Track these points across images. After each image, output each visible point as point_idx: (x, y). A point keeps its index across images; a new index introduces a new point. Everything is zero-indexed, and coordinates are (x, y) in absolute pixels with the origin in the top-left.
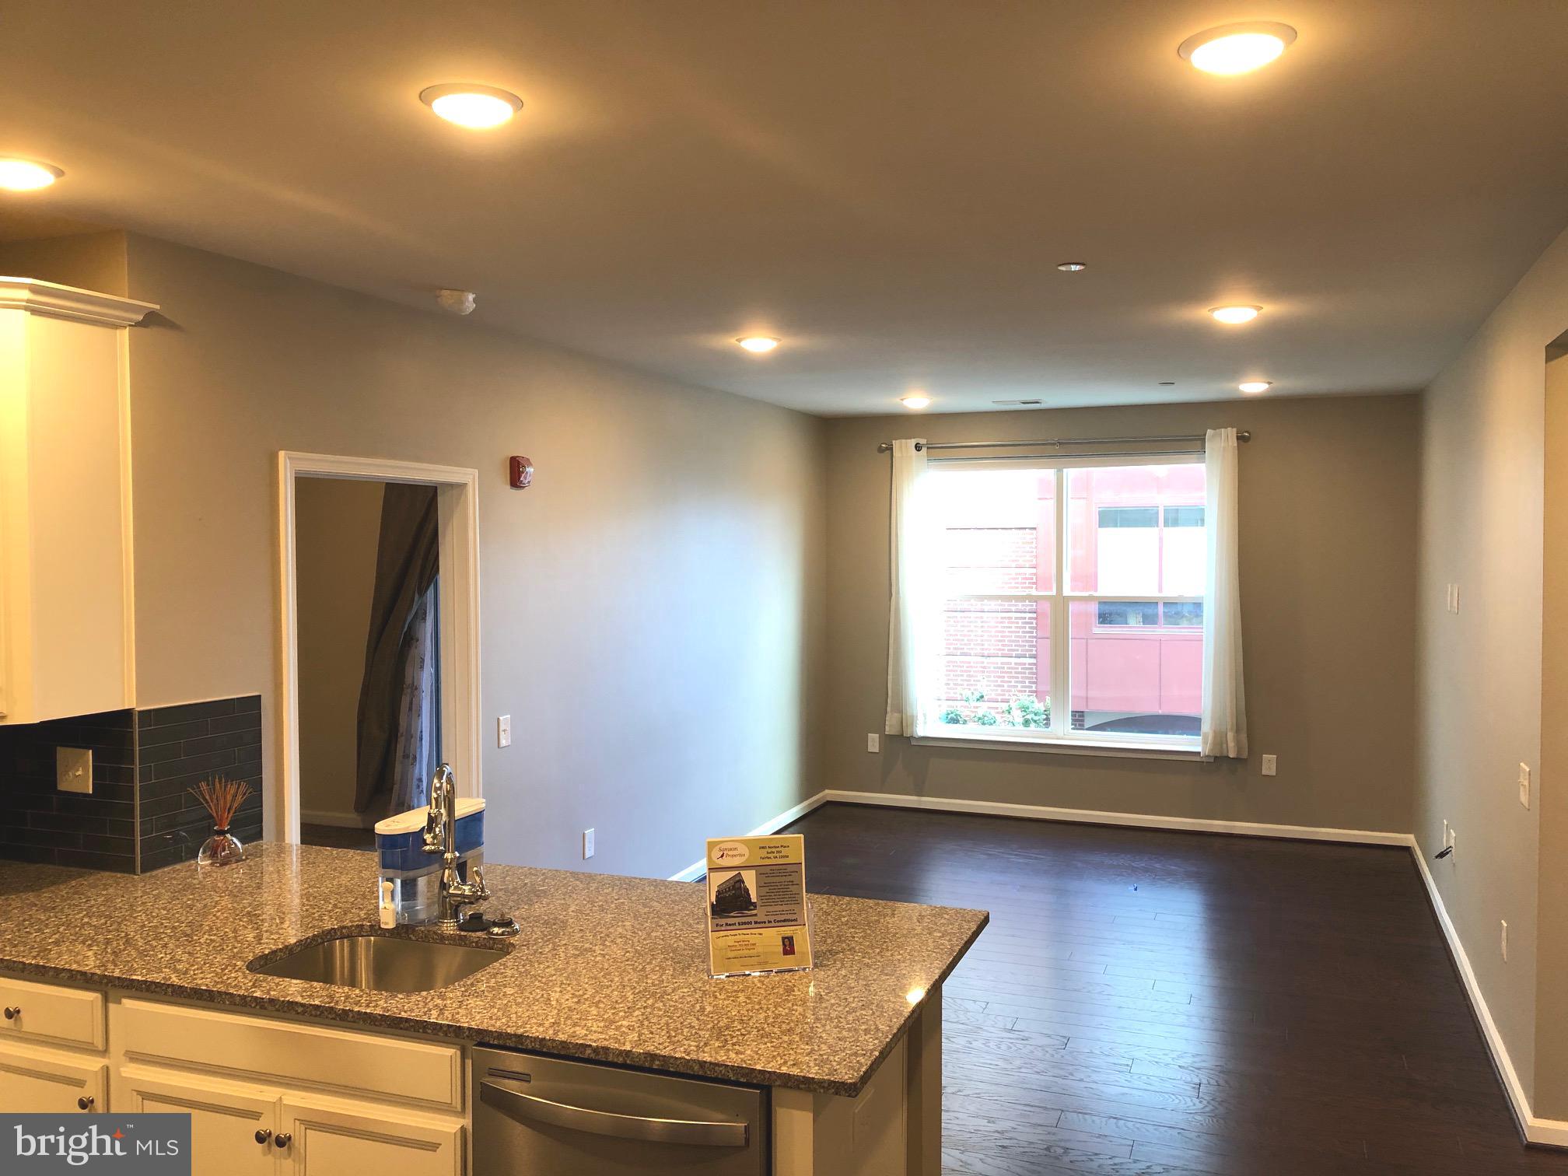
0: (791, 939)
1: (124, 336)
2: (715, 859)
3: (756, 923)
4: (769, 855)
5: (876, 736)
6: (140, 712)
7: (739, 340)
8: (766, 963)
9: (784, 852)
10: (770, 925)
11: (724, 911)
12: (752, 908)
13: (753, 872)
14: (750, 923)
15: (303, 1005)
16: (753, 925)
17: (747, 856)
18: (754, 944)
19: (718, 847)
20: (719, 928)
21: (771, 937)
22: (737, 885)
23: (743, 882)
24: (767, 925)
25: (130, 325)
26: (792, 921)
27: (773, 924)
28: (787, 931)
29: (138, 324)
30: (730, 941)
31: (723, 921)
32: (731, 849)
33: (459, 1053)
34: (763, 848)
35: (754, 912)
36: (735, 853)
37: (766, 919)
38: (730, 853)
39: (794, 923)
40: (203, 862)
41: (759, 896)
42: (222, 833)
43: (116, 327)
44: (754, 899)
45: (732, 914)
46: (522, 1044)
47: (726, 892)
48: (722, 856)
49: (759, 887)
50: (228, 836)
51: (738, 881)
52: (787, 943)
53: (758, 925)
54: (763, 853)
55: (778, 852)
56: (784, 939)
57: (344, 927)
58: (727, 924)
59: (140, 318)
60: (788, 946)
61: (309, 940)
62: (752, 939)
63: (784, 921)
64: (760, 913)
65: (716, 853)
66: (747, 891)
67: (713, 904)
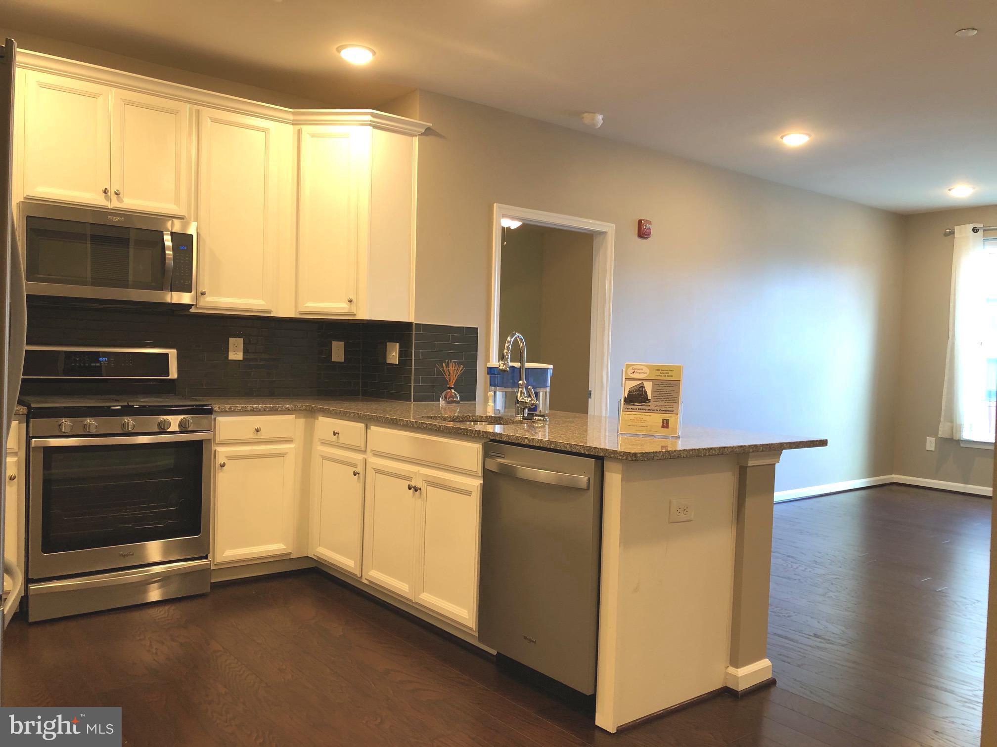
0: (667, 421)
1: (416, 140)
2: (629, 373)
3: (648, 410)
4: (661, 375)
5: (933, 439)
6: (415, 324)
7: (782, 137)
8: (650, 431)
9: (670, 373)
10: (657, 412)
11: (631, 402)
12: (648, 402)
13: (650, 383)
14: (646, 410)
15: (426, 424)
16: (647, 411)
17: (648, 374)
18: (645, 421)
19: (631, 368)
20: (627, 410)
21: (656, 419)
22: (641, 389)
23: (644, 388)
24: (655, 411)
25: (419, 135)
26: (670, 411)
27: (659, 412)
28: (666, 416)
29: (422, 134)
30: (632, 417)
31: (630, 407)
32: (639, 369)
33: (481, 446)
34: (658, 370)
35: (649, 404)
36: (641, 371)
37: (655, 409)
38: (638, 371)
39: (672, 412)
40: (442, 402)
41: (653, 396)
42: (450, 388)
43: (412, 135)
44: (649, 397)
45: (635, 404)
46: (501, 438)
47: (634, 392)
48: (634, 372)
49: (653, 391)
50: (453, 391)
51: (641, 388)
52: (665, 422)
53: (648, 411)
54: (658, 373)
55: (666, 373)
56: (663, 420)
57: (474, 416)
58: (631, 409)
59: (423, 131)
60: (665, 424)
61: (455, 418)
62: (645, 418)
63: (666, 411)
64: (652, 405)
65: (630, 371)
66: (646, 393)
67: (625, 398)
